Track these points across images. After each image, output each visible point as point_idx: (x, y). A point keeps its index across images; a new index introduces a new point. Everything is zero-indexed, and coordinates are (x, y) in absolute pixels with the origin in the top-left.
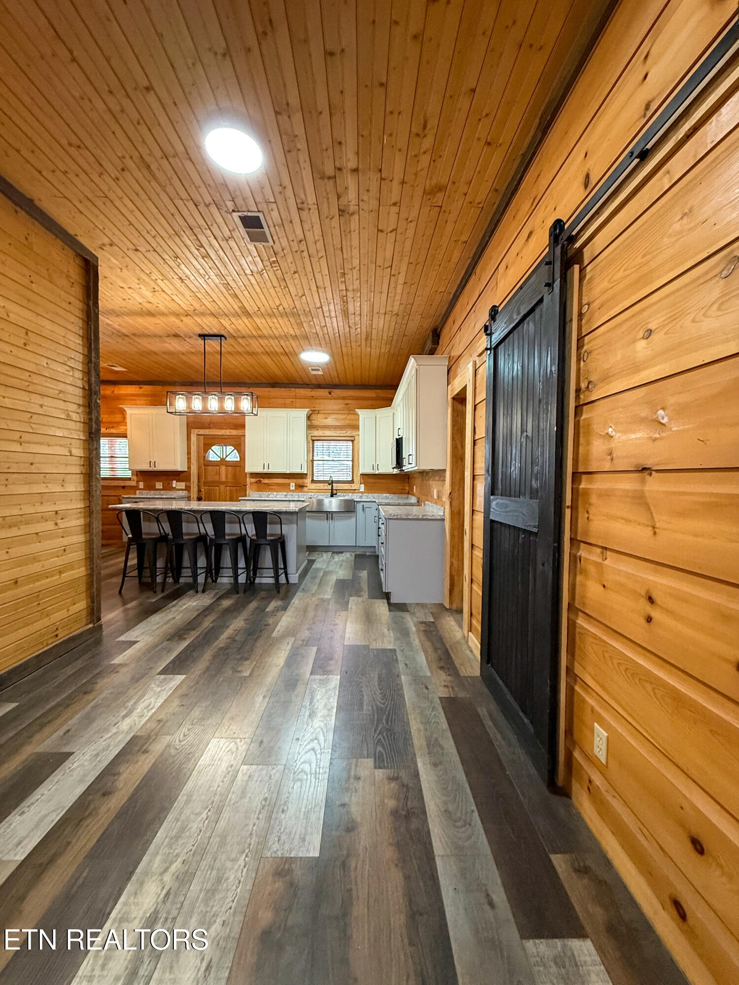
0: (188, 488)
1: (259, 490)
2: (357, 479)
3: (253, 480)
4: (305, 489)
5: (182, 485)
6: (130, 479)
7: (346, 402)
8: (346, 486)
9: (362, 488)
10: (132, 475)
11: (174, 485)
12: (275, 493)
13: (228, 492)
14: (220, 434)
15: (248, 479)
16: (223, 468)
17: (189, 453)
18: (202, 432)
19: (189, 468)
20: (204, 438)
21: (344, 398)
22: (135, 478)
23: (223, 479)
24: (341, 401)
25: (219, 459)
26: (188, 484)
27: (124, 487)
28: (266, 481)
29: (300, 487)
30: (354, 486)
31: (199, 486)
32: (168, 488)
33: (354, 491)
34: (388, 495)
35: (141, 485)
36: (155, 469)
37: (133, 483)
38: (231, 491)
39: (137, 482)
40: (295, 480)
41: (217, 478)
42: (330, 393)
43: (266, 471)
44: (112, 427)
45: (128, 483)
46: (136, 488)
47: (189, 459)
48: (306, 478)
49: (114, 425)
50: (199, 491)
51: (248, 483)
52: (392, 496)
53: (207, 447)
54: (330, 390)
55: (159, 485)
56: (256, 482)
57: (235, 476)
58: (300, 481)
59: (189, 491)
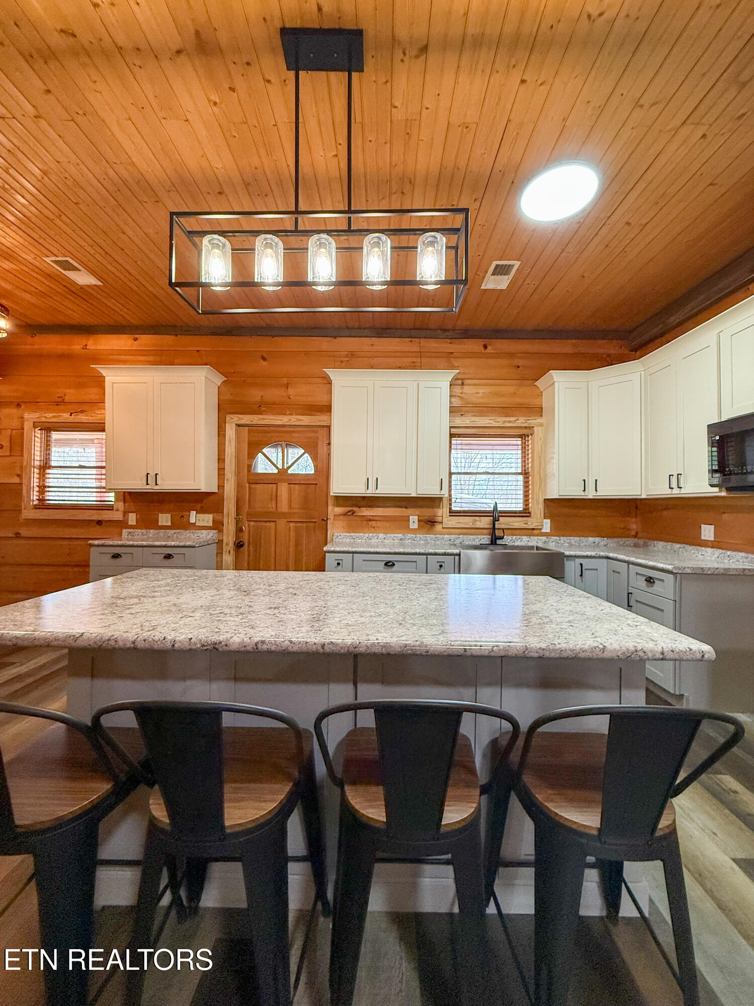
0: (218, 526)
1: (351, 528)
2: (537, 508)
3: (339, 510)
4: (438, 527)
5: (207, 519)
6: (110, 508)
7: (517, 362)
8: (517, 523)
9: (547, 526)
10: (117, 500)
11: (192, 520)
12: (381, 536)
13: (292, 534)
14: (280, 423)
15: (330, 508)
16: (284, 488)
17: (221, 459)
18: (246, 419)
19: (221, 486)
20: (249, 432)
21: (511, 355)
22: (121, 505)
23: (284, 507)
24: (505, 362)
25: (276, 471)
26: (218, 517)
27: (99, 523)
28: (367, 512)
29: (429, 523)
30: (532, 523)
31: (238, 521)
32: (181, 524)
33: (532, 532)
34: (597, 540)
35: (132, 519)
36: (157, 488)
37: (118, 516)
38: (297, 530)
39: (125, 513)
40: (418, 511)
41: (271, 507)
42: (485, 347)
43: (371, 492)
44: (82, 412)
45: (106, 516)
46: (123, 524)
47: (221, 471)
48: (439, 507)
49: (85, 407)
50: (239, 530)
51: (331, 516)
52: (605, 541)
53: (255, 448)
54: (486, 341)
55: (165, 519)
56: (345, 514)
57: (306, 502)
58: (427, 512)
59: (221, 531)
